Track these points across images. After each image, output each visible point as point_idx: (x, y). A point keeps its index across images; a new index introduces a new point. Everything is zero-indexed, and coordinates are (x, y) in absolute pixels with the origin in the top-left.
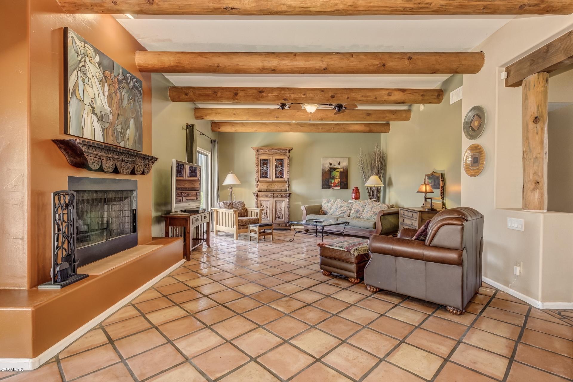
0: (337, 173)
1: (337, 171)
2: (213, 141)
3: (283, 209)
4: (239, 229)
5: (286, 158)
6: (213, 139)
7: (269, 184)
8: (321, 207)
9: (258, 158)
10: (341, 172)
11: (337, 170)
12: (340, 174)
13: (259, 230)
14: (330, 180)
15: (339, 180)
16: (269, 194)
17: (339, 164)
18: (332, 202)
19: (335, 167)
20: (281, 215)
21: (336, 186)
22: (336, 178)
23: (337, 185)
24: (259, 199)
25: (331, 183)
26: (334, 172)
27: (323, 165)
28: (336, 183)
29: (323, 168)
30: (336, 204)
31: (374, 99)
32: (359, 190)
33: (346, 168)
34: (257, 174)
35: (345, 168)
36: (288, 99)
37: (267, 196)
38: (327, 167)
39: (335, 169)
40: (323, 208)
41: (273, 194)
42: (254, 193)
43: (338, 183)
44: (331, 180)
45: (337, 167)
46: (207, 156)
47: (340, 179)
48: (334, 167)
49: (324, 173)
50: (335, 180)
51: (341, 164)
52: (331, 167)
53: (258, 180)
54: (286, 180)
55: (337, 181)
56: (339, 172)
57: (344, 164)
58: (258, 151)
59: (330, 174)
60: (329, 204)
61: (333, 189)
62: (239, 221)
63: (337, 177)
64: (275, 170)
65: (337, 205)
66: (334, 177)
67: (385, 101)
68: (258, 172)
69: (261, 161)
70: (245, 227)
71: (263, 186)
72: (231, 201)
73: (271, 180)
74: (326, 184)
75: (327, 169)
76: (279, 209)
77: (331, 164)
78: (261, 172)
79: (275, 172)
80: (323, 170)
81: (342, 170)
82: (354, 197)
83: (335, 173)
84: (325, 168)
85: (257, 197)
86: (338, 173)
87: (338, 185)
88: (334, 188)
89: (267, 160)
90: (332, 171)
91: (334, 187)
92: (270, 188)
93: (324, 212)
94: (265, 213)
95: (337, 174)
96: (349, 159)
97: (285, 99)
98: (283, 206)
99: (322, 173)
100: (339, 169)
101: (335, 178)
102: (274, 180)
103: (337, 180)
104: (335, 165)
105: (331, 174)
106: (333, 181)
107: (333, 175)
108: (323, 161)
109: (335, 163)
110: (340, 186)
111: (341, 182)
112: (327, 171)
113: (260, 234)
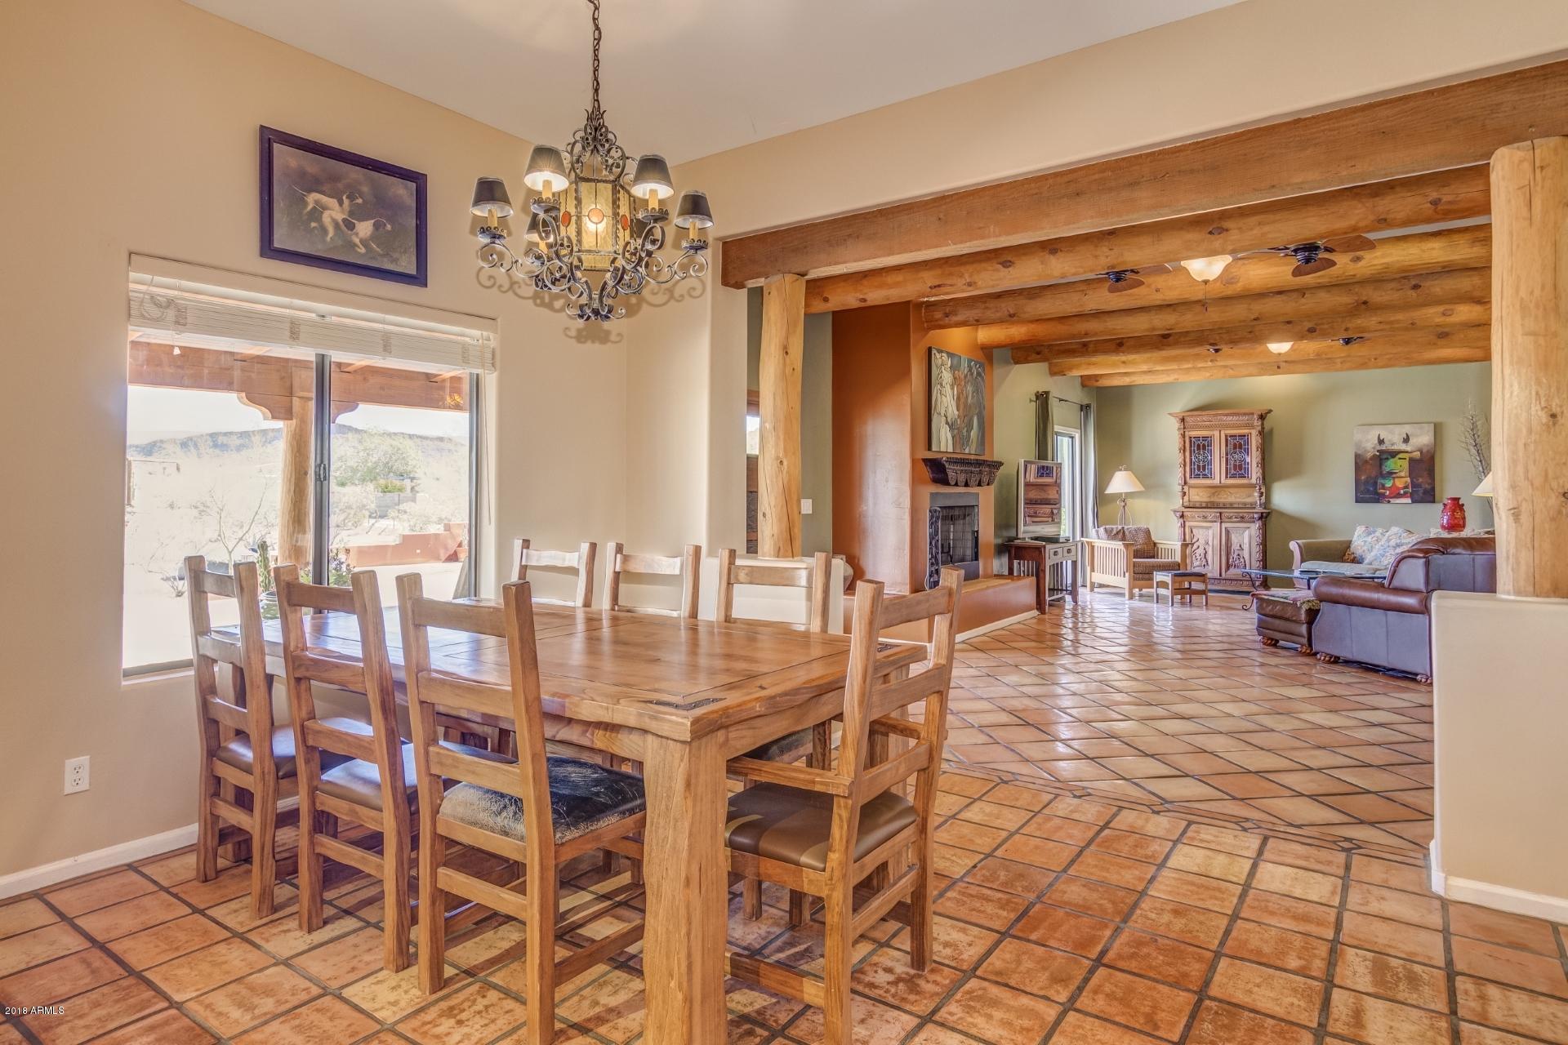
0: (1400, 462)
1: (1399, 458)
2: (1084, 408)
3: (1246, 547)
4: (1134, 580)
5: (1254, 433)
6: (1085, 402)
7: (1213, 490)
8: (1348, 544)
9: (1184, 436)
10: (1412, 460)
11: (1401, 456)
12: (1409, 464)
13: (1174, 583)
14: (1380, 481)
15: (1408, 480)
16: (1212, 514)
17: (1406, 440)
18: (1378, 534)
19: (1395, 448)
20: (1242, 560)
21: (1399, 496)
22: (1397, 475)
23: (1402, 492)
24: (1187, 524)
25: (1383, 487)
26: (1392, 460)
27: (1358, 445)
28: (1399, 489)
29: (1359, 452)
30: (1385, 538)
32: (1463, 505)
33: (1428, 451)
34: (1181, 469)
35: (1423, 451)
37: (1205, 517)
38: (1370, 446)
39: (1393, 454)
40: (1352, 546)
41: (1221, 513)
42: (1175, 511)
43: (1406, 487)
44: (1382, 481)
45: (1403, 447)
46: (1072, 438)
47: (1409, 477)
48: (1393, 448)
49: (1360, 463)
50: (1396, 480)
51: (1413, 441)
52: (1383, 447)
53: (1185, 483)
54: (1254, 481)
55: (1400, 483)
56: (1408, 459)
57: (1423, 439)
58: (1183, 420)
59: (1381, 466)
60: (1369, 539)
61: (1389, 502)
62: (1133, 565)
63: (1403, 474)
64: (1227, 459)
65: (1389, 540)
66: (1391, 474)
68: (1185, 466)
69: (1191, 441)
71: (1198, 496)
72: (1120, 527)
73: (1216, 481)
74: (1368, 490)
75: (1369, 455)
76: (1235, 546)
77: (1381, 442)
78: (1191, 465)
79: (1227, 464)
80: (1357, 456)
81: (1417, 455)
83: (1395, 463)
84: (1366, 451)
85: (1181, 520)
86: (1405, 464)
87: (1405, 493)
88: (1390, 500)
89: (1205, 438)
90: (1387, 459)
91: (1391, 498)
92: (1215, 499)
93: (1355, 558)
94: (1203, 555)
95: (1399, 466)
96: (1438, 429)
98: (1246, 540)
99: (1356, 463)
100: (1407, 452)
101: (1393, 476)
102: (1223, 481)
103: (1402, 480)
104: (1392, 445)
105: (1383, 467)
106: (1389, 484)
107: (1388, 469)
108: (1358, 436)
109: (1394, 440)
110: (1412, 496)
111: (1414, 485)
112: (1371, 459)
113: (1178, 591)
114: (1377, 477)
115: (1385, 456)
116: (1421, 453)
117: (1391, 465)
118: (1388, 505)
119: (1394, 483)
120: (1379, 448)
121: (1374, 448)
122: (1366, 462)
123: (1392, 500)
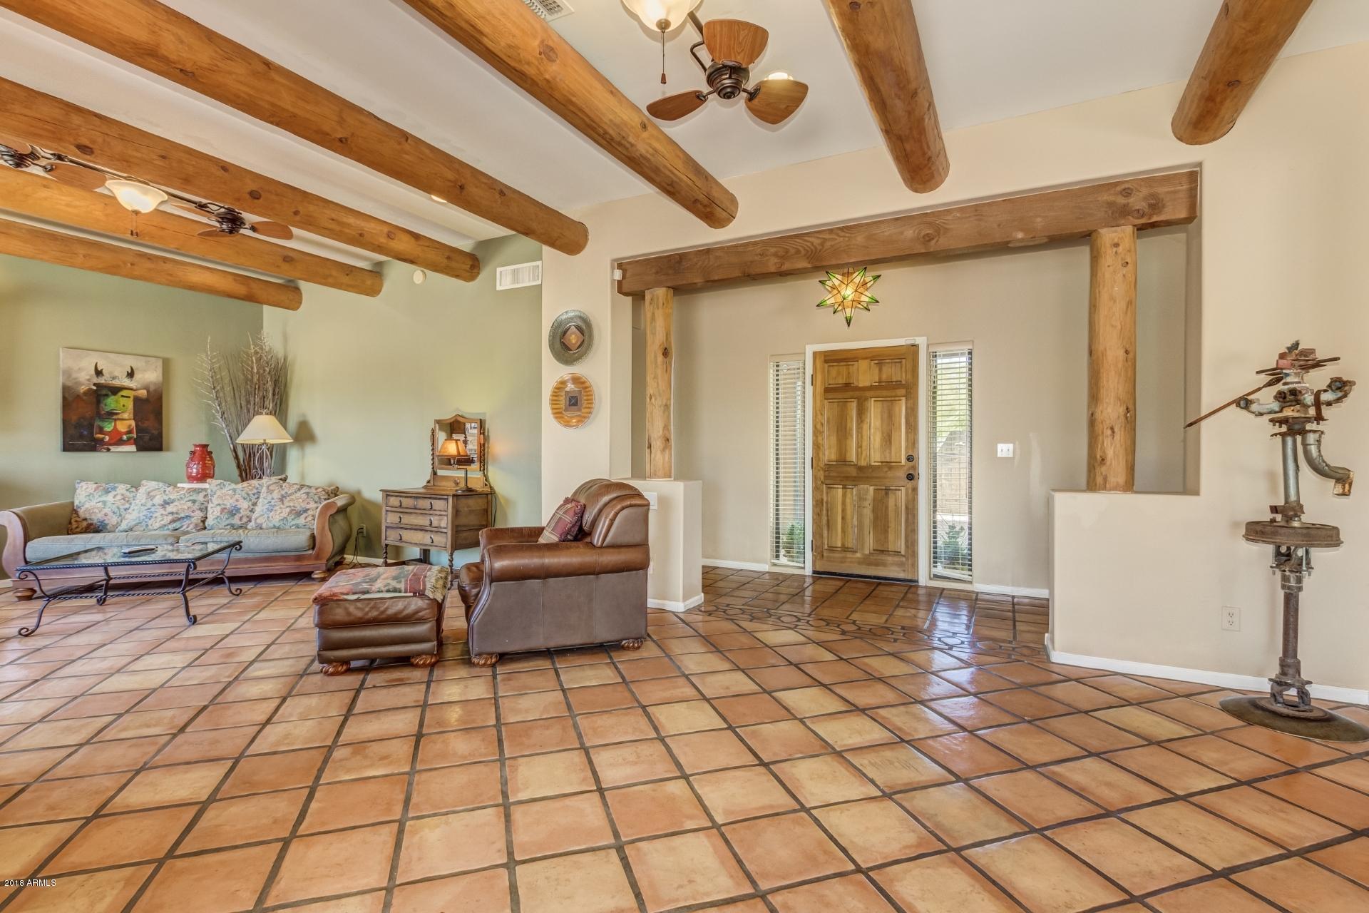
0: (123, 401)
1: (123, 396)
8: (73, 508)
10: (137, 400)
11: (124, 393)
12: (134, 403)
14: (98, 423)
15: (133, 423)
17: (131, 375)
18: (121, 490)
19: (116, 383)
21: (120, 442)
22: (119, 416)
23: (125, 437)
25: (101, 431)
26: (113, 397)
27: (67, 373)
28: (121, 434)
29: (69, 384)
32: (212, 453)
33: (155, 390)
35: (151, 390)
38: (84, 378)
39: (115, 390)
40: (81, 511)
43: (130, 432)
44: (101, 424)
45: (126, 382)
47: (134, 419)
48: (113, 382)
49: (70, 399)
50: (118, 422)
51: (137, 376)
52: (102, 380)
55: (122, 427)
56: (132, 399)
57: (149, 375)
59: (98, 402)
60: (109, 499)
61: (108, 450)
63: (126, 416)
66: (111, 415)
74: (80, 435)
75: (83, 389)
77: (99, 373)
80: (66, 390)
81: (143, 393)
82: (198, 473)
83: (117, 401)
84: (78, 383)
86: (130, 404)
87: (129, 439)
88: (110, 447)
90: (107, 395)
91: (111, 445)
93: (90, 524)
95: (123, 406)
96: (166, 364)
99: (64, 398)
100: (131, 389)
101: (114, 417)
103: (126, 423)
104: (114, 378)
105: (102, 405)
106: (109, 427)
107: (108, 409)
108: (66, 360)
109: (115, 372)
110: (136, 442)
111: (139, 429)
112: (85, 393)
114: (92, 419)
115: (104, 392)
116: (148, 392)
117: (111, 403)
118: (108, 454)
119: (115, 425)
120: (96, 380)
121: (89, 380)
122: (78, 397)
123: (113, 448)
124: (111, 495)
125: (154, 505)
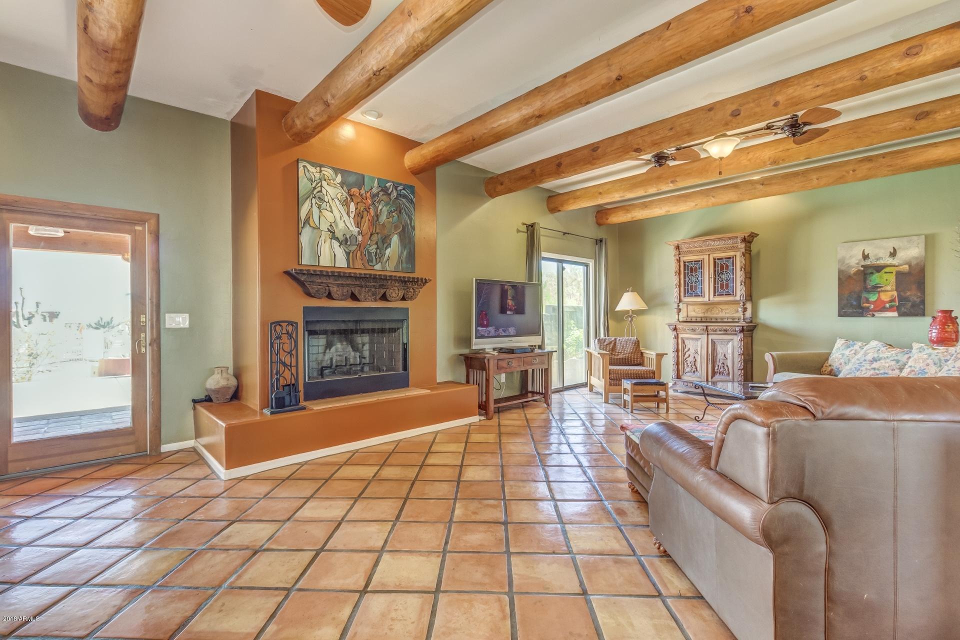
0: (886, 276)
1: (885, 273)
2: (599, 242)
3: (729, 356)
4: (610, 385)
5: (738, 254)
6: (600, 236)
7: (707, 307)
8: (827, 357)
9: (679, 261)
10: (899, 275)
11: (887, 270)
12: (896, 278)
13: (633, 391)
14: (864, 295)
15: (895, 293)
16: (700, 327)
17: (893, 254)
18: (857, 347)
19: (881, 262)
20: (726, 368)
21: (883, 309)
22: (883, 289)
23: (888, 305)
24: (680, 336)
25: (867, 301)
26: (877, 274)
27: (842, 261)
28: (885, 302)
29: (843, 268)
30: (863, 351)
31: (858, 83)
32: (956, 318)
33: (917, 264)
34: (677, 290)
35: (912, 264)
36: (642, 148)
37: (693, 330)
38: (854, 261)
39: (879, 269)
40: (830, 359)
41: (707, 326)
42: (669, 325)
43: (892, 301)
44: (867, 295)
45: (890, 261)
46: (587, 265)
47: (897, 290)
48: (878, 262)
49: (844, 279)
50: (881, 294)
51: (900, 254)
52: (868, 262)
53: (680, 301)
54: (738, 298)
55: (885, 297)
56: (894, 273)
57: (911, 252)
58: (678, 247)
59: (865, 280)
60: (847, 352)
61: (873, 315)
62: (610, 372)
63: (889, 288)
64: (715, 279)
65: (866, 354)
66: (876, 288)
67: (898, 74)
68: (680, 287)
69: (685, 265)
70: (616, 382)
71: (695, 312)
72: (613, 338)
73: (706, 299)
74: (852, 305)
75: (853, 271)
76: (720, 356)
77: (866, 257)
78: (685, 286)
79: (715, 284)
80: (840, 272)
81: (905, 268)
83: (881, 277)
84: (850, 267)
85: (675, 333)
86: (892, 278)
87: (891, 307)
88: (875, 313)
89: (697, 262)
90: (872, 273)
91: (875, 311)
92: (709, 315)
93: (832, 370)
94: (693, 363)
95: (885, 280)
96: (930, 241)
97: (638, 149)
98: (730, 351)
99: (839, 279)
100: (894, 266)
101: (878, 290)
102: (711, 299)
103: (889, 293)
104: (878, 259)
105: (868, 281)
106: (873, 298)
107: (873, 284)
108: (842, 253)
109: (879, 253)
110: (898, 309)
111: (901, 299)
112: (855, 274)
113: (637, 398)
114: (861, 292)
115: (870, 271)
116: (910, 266)
117: (875, 279)
118: (873, 318)
119: (879, 296)
120: (863, 263)
121: (858, 264)
122: (850, 277)
123: (876, 314)
124: (849, 349)
125: (865, 361)
